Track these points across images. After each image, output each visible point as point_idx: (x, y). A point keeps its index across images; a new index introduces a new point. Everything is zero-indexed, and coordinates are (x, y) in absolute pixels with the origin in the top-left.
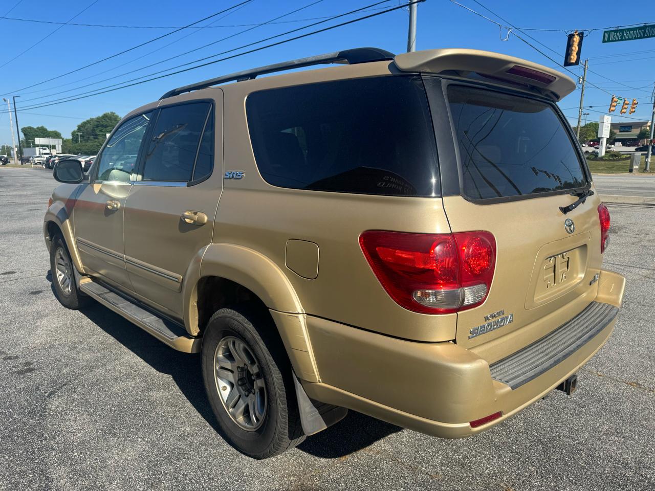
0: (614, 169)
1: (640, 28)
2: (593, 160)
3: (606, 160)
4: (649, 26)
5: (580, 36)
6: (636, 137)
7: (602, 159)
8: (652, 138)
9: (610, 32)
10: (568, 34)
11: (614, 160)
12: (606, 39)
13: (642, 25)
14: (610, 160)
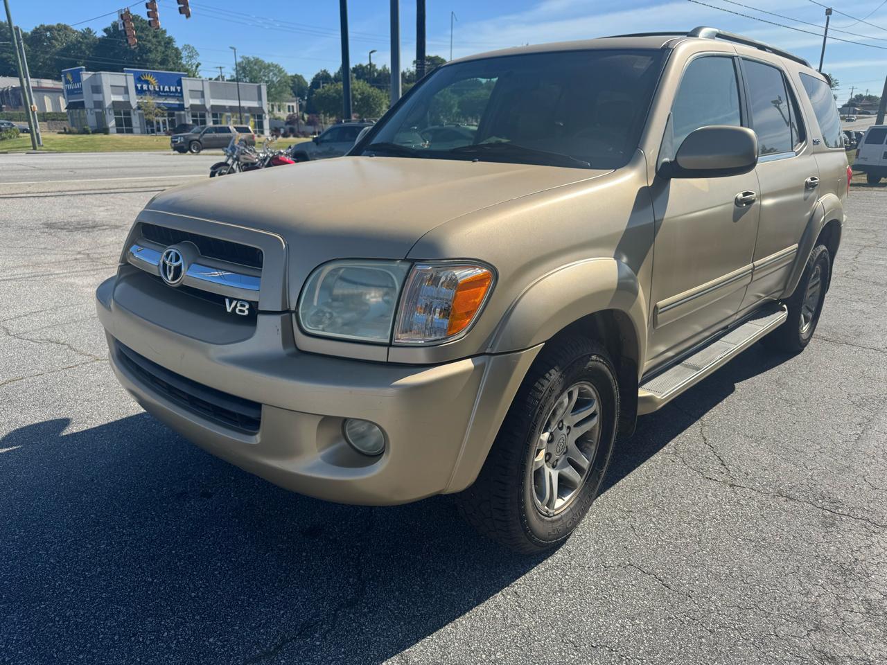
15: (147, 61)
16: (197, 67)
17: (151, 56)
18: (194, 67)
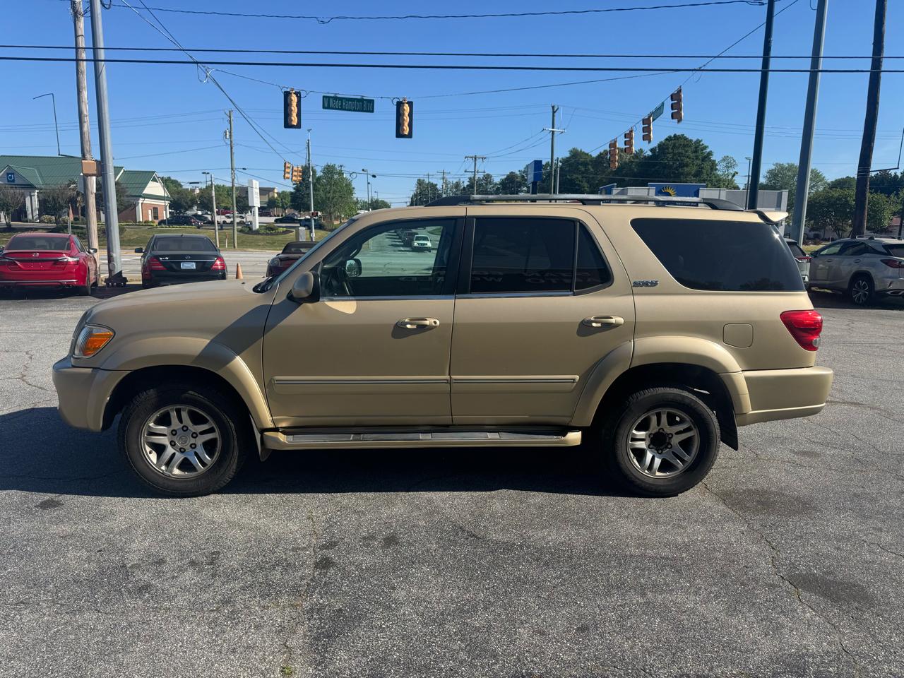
0: (276, 244)
1: (357, 100)
2: (246, 233)
3: (262, 234)
4: (366, 100)
5: (297, 96)
6: (266, 205)
7: (257, 232)
8: (313, 211)
9: (328, 97)
10: (283, 91)
11: (272, 234)
12: (326, 105)
13: (359, 97)
14: (267, 234)
15: (682, 174)
16: (733, 176)
17: (686, 169)
18: (730, 177)
